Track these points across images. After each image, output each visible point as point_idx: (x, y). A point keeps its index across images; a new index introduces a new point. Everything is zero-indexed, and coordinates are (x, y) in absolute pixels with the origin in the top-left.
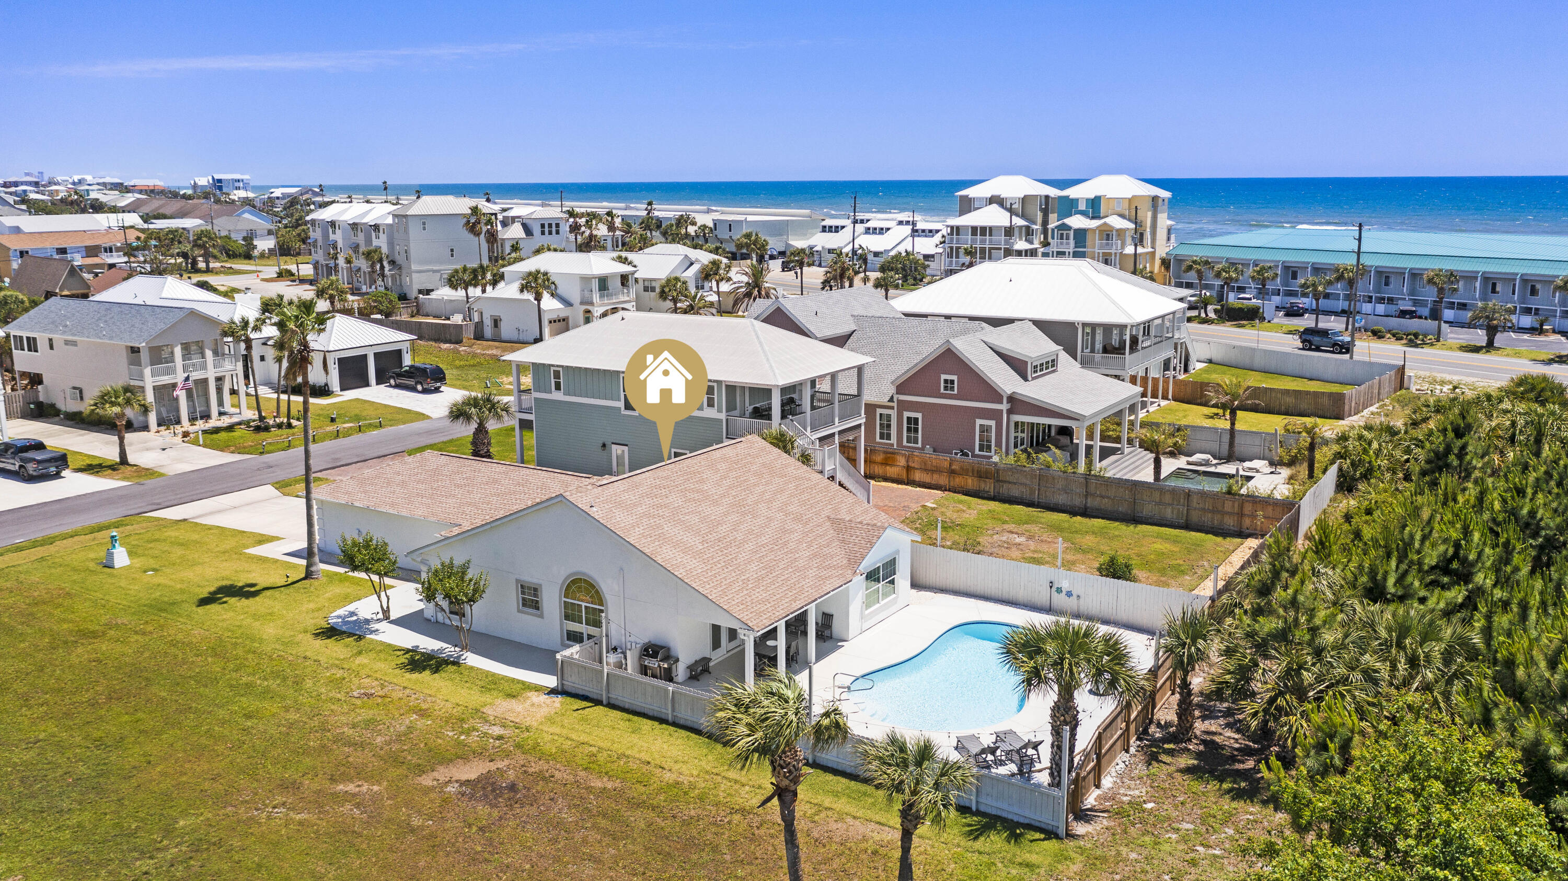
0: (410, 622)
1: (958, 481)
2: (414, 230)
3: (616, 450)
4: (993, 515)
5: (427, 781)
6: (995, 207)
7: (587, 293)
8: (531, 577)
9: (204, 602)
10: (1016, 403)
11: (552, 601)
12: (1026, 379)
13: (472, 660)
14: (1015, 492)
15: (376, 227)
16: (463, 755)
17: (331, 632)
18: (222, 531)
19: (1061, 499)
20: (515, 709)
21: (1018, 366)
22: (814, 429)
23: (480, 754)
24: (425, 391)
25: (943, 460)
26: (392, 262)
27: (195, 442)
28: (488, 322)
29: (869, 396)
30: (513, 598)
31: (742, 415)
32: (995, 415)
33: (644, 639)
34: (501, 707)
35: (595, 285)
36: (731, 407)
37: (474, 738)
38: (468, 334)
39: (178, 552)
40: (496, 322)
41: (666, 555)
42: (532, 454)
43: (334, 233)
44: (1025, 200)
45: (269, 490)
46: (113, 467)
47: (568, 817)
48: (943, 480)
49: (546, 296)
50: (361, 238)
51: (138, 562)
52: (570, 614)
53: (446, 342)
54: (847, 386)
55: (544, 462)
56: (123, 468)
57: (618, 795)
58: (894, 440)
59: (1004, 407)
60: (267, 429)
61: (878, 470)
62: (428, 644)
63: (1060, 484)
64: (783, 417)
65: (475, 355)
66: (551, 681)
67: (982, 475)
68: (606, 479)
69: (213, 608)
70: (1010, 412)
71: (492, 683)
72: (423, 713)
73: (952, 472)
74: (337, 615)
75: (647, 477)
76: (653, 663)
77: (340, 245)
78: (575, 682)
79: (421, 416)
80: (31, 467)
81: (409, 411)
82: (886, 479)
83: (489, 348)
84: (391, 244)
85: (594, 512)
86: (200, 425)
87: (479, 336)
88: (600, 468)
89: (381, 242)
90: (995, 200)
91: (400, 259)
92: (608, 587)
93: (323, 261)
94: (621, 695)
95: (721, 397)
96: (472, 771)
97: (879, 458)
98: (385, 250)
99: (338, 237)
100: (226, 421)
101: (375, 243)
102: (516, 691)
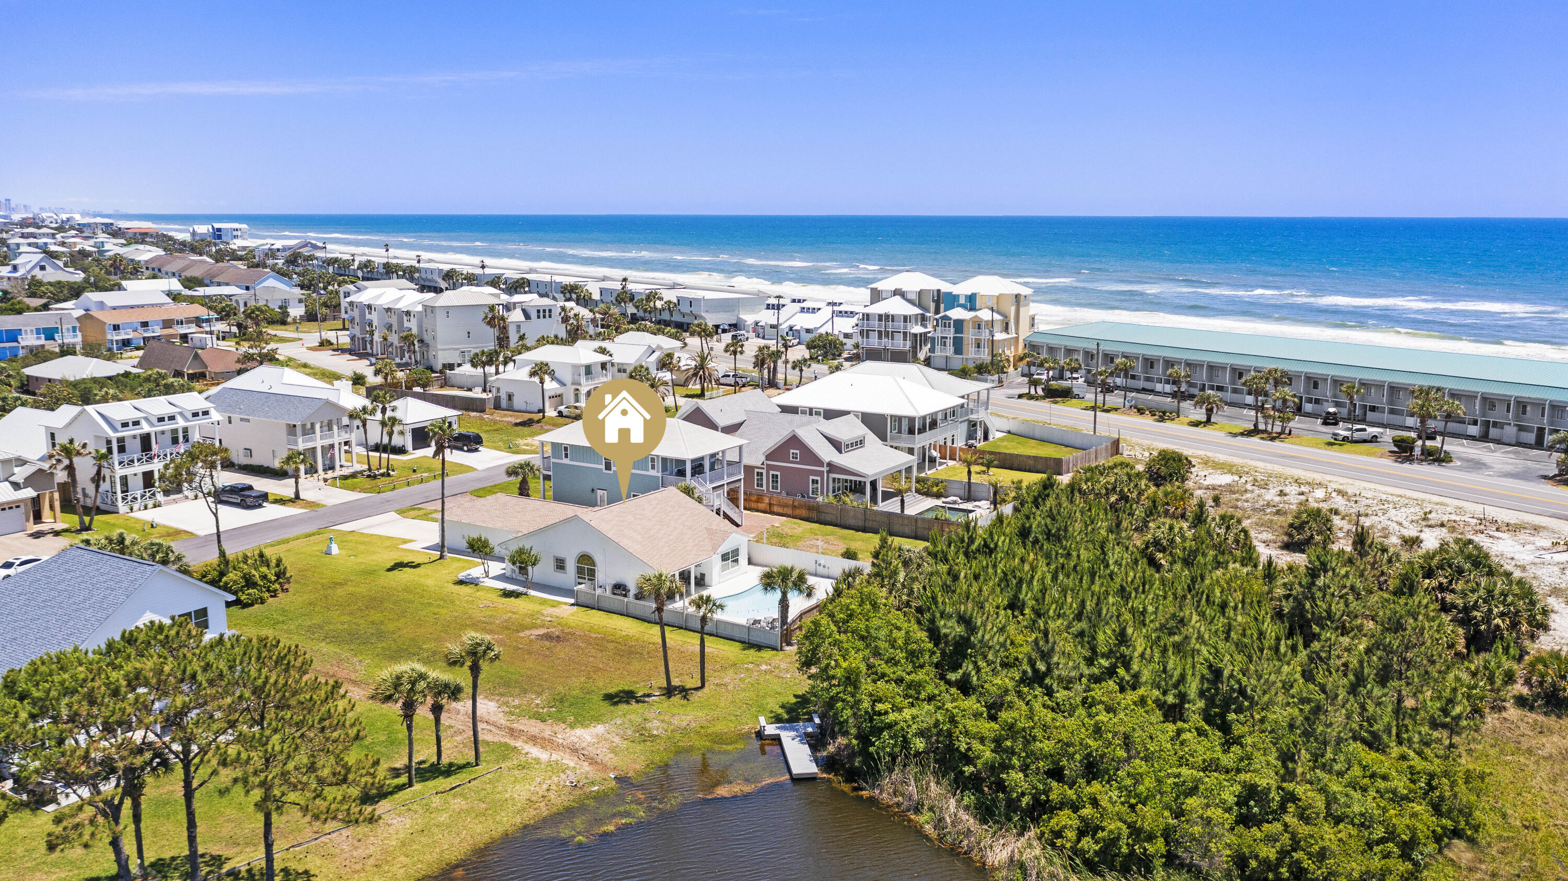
0: (502, 578)
1: (798, 512)
2: (440, 317)
3: (600, 492)
4: (812, 531)
5: (522, 634)
6: (898, 298)
7: (576, 377)
8: (561, 555)
9: (389, 570)
10: (832, 467)
11: (571, 566)
12: (840, 452)
13: (532, 593)
14: (828, 518)
15: (408, 313)
16: (535, 627)
17: (461, 582)
18: (380, 537)
19: (852, 522)
20: (556, 611)
21: (837, 445)
22: (711, 482)
23: (542, 626)
24: (469, 451)
25: (789, 500)
26: (421, 341)
27: (334, 485)
28: (504, 397)
29: (747, 460)
30: (552, 564)
31: (671, 474)
32: (820, 474)
33: (614, 582)
34: (548, 610)
35: (583, 371)
36: (664, 469)
37: (539, 622)
38: (490, 405)
39: (362, 547)
40: (510, 397)
41: (624, 543)
42: (550, 493)
43: (370, 313)
44: (920, 293)
45: (393, 515)
46: (291, 501)
47: (583, 645)
48: (789, 512)
49: (547, 378)
50: (394, 320)
51: (344, 552)
52: (580, 571)
53: (473, 411)
54: (733, 457)
55: (558, 498)
56: (299, 502)
57: (603, 639)
58: (764, 488)
59: (825, 469)
60: (375, 477)
61: (754, 505)
62: (510, 587)
63: (852, 514)
64: (693, 475)
65: (495, 422)
66: (572, 601)
67: (810, 508)
68: (596, 508)
69: (396, 572)
70: (828, 472)
71: (544, 602)
72: (514, 613)
73: (794, 507)
74: (462, 575)
75: (616, 508)
76: (618, 592)
77: (375, 323)
78: (582, 600)
79: (470, 469)
80: (249, 501)
81: (462, 465)
82: (757, 511)
83: (505, 416)
84: (420, 327)
85: (592, 523)
86: (330, 474)
87: (497, 406)
88: (590, 502)
89: (412, 325)
90: (897, 292)
91: (427, 338)
92: (598, 558)
93: (358, 335)
94: (603, 604)
95: (659, 464)
96: (541, 632)
97: (754, 498)
98: (415, 331)
99: (374, 317)
100: (346, 472)
101: (406, 324)
102: (555, 605)
